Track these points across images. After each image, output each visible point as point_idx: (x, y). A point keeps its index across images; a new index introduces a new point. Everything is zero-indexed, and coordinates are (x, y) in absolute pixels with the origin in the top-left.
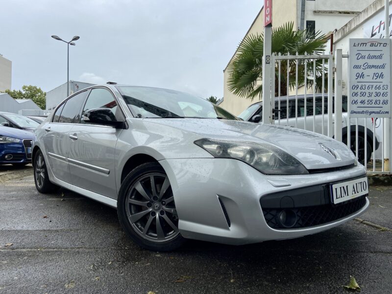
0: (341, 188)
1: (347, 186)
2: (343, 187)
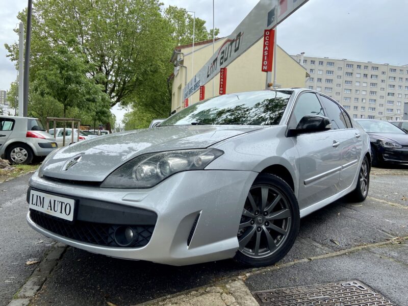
0: (37, 196)
1: (43, 198)
2: (40, 197)
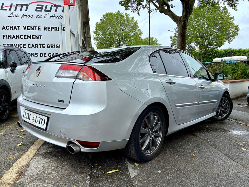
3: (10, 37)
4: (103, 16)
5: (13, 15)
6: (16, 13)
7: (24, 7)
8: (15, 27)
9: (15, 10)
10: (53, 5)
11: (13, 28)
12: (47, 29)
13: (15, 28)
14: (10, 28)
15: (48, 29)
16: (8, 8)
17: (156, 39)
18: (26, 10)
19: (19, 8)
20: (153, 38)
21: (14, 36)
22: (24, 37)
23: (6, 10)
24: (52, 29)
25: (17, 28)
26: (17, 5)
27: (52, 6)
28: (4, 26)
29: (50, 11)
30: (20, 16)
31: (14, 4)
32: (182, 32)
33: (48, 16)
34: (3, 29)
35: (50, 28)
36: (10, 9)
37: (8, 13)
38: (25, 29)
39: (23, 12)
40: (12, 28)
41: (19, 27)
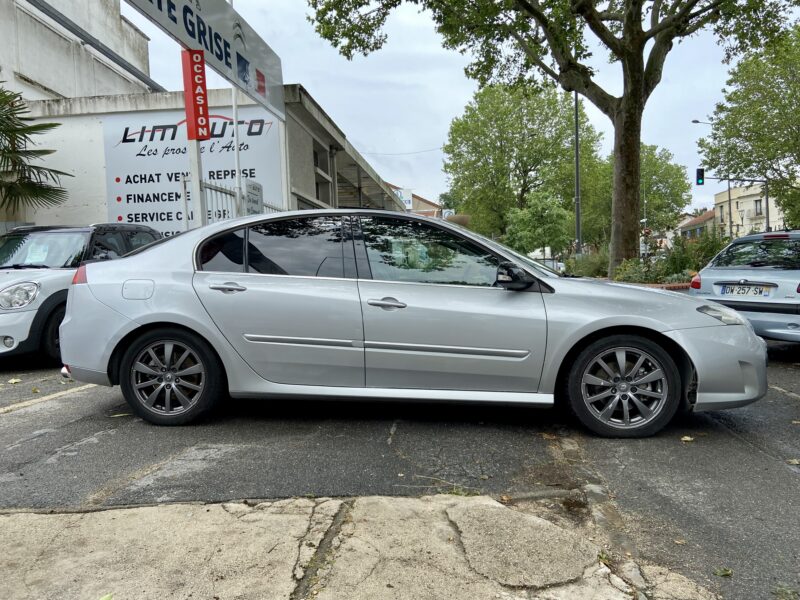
3: (141, 198)
4: (475, 98)
5: (147, 150)
6: (152, 146)
7: (169, 132)
8: (151, 176)
9: (151, 139)
10: (228, 122)
11: (147, 179)
12: (215, 176)
13: (151, 179)
14: (141, 179)
15: (218, 175)
16: (137, 137)
17: (664, 150)
18: (173, 138)
19: (158, 134)
20: (654, 148)
21: (148, 195)
22: (169, 197)
23: (133, 140)
24: (225, 175)
25: (155, 178)
26: (155, 128)
27: (225, 124)
28: (129, 177)
29: (222, 135)
30: (161, 152)
31: (149, 128)
32: (623, 143)
33: (217, 147)
34: (127, 182)
35: (222, 173)
36: (141, 140)
37: (137, 146)
38: (170, 179)
39: (168, 142)
40: (145, 178)
41: (158, 175)
